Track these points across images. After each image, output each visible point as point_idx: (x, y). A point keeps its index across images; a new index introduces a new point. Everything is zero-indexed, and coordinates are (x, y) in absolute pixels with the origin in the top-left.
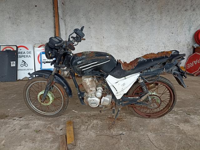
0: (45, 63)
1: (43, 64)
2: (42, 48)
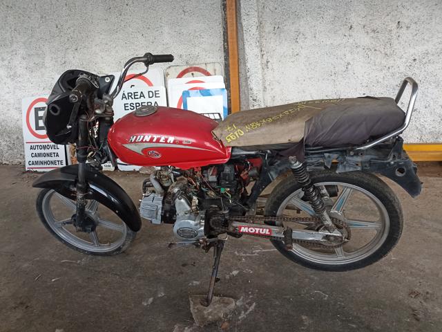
2: (188, 78)
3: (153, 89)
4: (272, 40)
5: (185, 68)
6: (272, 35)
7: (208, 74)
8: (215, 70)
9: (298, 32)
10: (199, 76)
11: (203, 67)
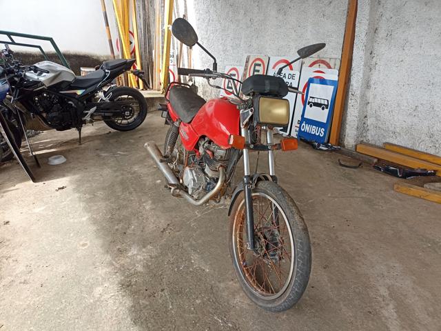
0: (311, 106)
1: (308, 106)
2: (316, 68)
3: (292, 72)
4: (383, 45)
5: (316, 59)
6: (384, 41)
7: (330, 67)
8: (335, 65)
9: (406, 40)
10: (323, 68)
11: (328, 61)
